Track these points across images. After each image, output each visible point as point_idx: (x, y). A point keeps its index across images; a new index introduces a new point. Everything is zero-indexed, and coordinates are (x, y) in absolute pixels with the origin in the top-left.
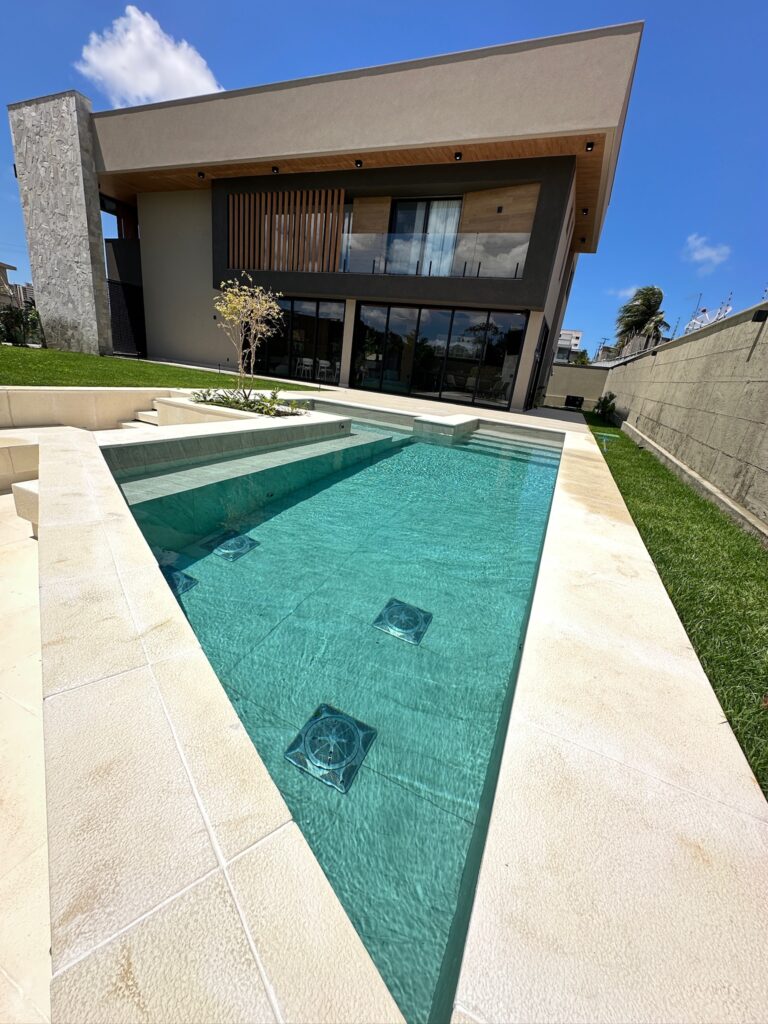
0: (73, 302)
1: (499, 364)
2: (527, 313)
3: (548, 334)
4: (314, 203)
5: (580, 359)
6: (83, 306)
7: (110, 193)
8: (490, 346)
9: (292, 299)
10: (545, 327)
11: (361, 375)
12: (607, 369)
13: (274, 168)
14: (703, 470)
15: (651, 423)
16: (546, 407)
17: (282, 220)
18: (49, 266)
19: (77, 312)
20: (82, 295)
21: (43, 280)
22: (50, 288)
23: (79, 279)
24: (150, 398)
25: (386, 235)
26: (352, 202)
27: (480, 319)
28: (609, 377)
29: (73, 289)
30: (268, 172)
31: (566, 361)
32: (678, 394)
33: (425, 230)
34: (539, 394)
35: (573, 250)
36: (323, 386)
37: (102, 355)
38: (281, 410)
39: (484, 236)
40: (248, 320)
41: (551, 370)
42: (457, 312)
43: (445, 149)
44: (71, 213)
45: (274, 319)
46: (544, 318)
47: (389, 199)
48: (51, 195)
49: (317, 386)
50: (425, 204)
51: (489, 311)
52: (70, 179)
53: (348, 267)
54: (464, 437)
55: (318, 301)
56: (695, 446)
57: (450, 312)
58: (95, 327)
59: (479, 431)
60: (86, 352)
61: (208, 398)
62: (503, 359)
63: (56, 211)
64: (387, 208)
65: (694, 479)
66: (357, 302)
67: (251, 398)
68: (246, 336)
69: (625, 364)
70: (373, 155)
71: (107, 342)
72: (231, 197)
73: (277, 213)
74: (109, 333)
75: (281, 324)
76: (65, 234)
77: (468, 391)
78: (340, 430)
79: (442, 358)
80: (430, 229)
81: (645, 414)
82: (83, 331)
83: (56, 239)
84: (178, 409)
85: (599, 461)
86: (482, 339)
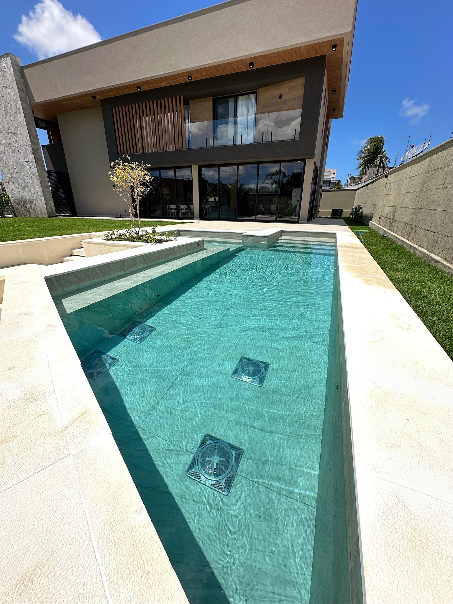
0: (28, 187)
1: (289, 195)
2: (304, 161)
3: (318, 172)
4: (165, 107)
5: (336, 186)
6: (34, 188)
7: (41, 116)
8: (282, 184)
9: (159, 169)
10: (316, 167)
11: (206, 212)
12: (355, 190)
13: (138, 88)
14: (429, 247)
15: (389, 220)
16: (320, 217)
17: (147, 120)
18: (10, 166)
19: (32, 193)
20: (33, 182)
21: (8, 175)
22: (13, 180)
23: (30, 173)
24: (79, 240)
25: (212, 121)
26: (188, 104)
27: (275, 168)
28: (357, 195)
29: (27, 179)
30: (134, 90)
31: (328, 188)
32: (406, 200)
33: (236, 116)
34: (316, 210)
35: (328, 117)
36: (184, 221)
37: (49, 217)
38: (159, 238)
39: (273, 115)
40: (132, 184)
41: (321, 195)
42: (260, 165)
43: (242, 61)
44: (19, 131)
45: (147, 182)
46: (315, 163)
47: (211, 98)
48: (5, 122)
49: (180, 221)
50: (234, 99)
51: (280, 162)
52: (15, 110)
53: (191, 145)
54: (273, 243)
55: (175, 168)
56: (422, 232)
57: (257, 165)
58: (43, 200)
59: (283, 237)
60: (40, 216)
61: (114, 237)
62: (291, 191)
63: (9, 131)
64: (211, 104)
65: (424, 254)
66: (199, 166)
67: (140, 233)
68: (132, 195)
69: (367, 185)
70: (198, 71)
71: (51, 209)
72: (114, 109)
73: (143, 117)
74: (52, 203)
75: (153, 185)
76: (17, 145)
77: (273, 214)
78: (198, 247)
79: (254, 195)
80: (238, 115)
81: (384, 215)
82: (37, 204)
83: (12, 149)
84: (96, 245)
85: (361, 248)
86: (277, 180)
